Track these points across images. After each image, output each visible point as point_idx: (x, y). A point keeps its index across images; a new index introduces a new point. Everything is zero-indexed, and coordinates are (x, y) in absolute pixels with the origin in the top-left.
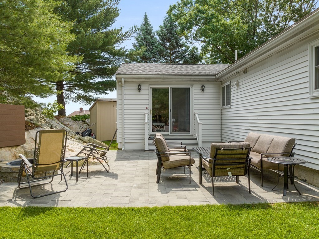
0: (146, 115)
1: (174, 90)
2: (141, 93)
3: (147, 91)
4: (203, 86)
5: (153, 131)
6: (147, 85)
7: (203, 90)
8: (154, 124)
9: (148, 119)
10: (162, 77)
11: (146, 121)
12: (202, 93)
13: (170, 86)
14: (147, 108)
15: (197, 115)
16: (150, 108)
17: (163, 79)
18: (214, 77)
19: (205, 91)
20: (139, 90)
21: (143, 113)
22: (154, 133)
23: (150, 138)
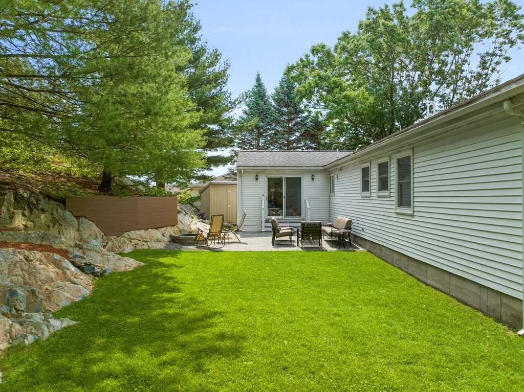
0: (263, 201)
1: (287, 179)
2: (258, 182)
3: (264, 180)
4: (313, 176)
5: (268, 215)
6: (264, 175)
7: (313, 179)
8: (269, 209)
9: (264, 204)
10: (276, 168)
11: (263, 207)
12: (312, 182)
13: (284, 176)
14: (263, 195)
15: (307, 201)
16: (266, 195)
17: (278, 170)
18: (322, 168)
19: (315, 180)
20: (257, 179)
21: (260, 200)
22: (269, 217)
23: (266, 221)
